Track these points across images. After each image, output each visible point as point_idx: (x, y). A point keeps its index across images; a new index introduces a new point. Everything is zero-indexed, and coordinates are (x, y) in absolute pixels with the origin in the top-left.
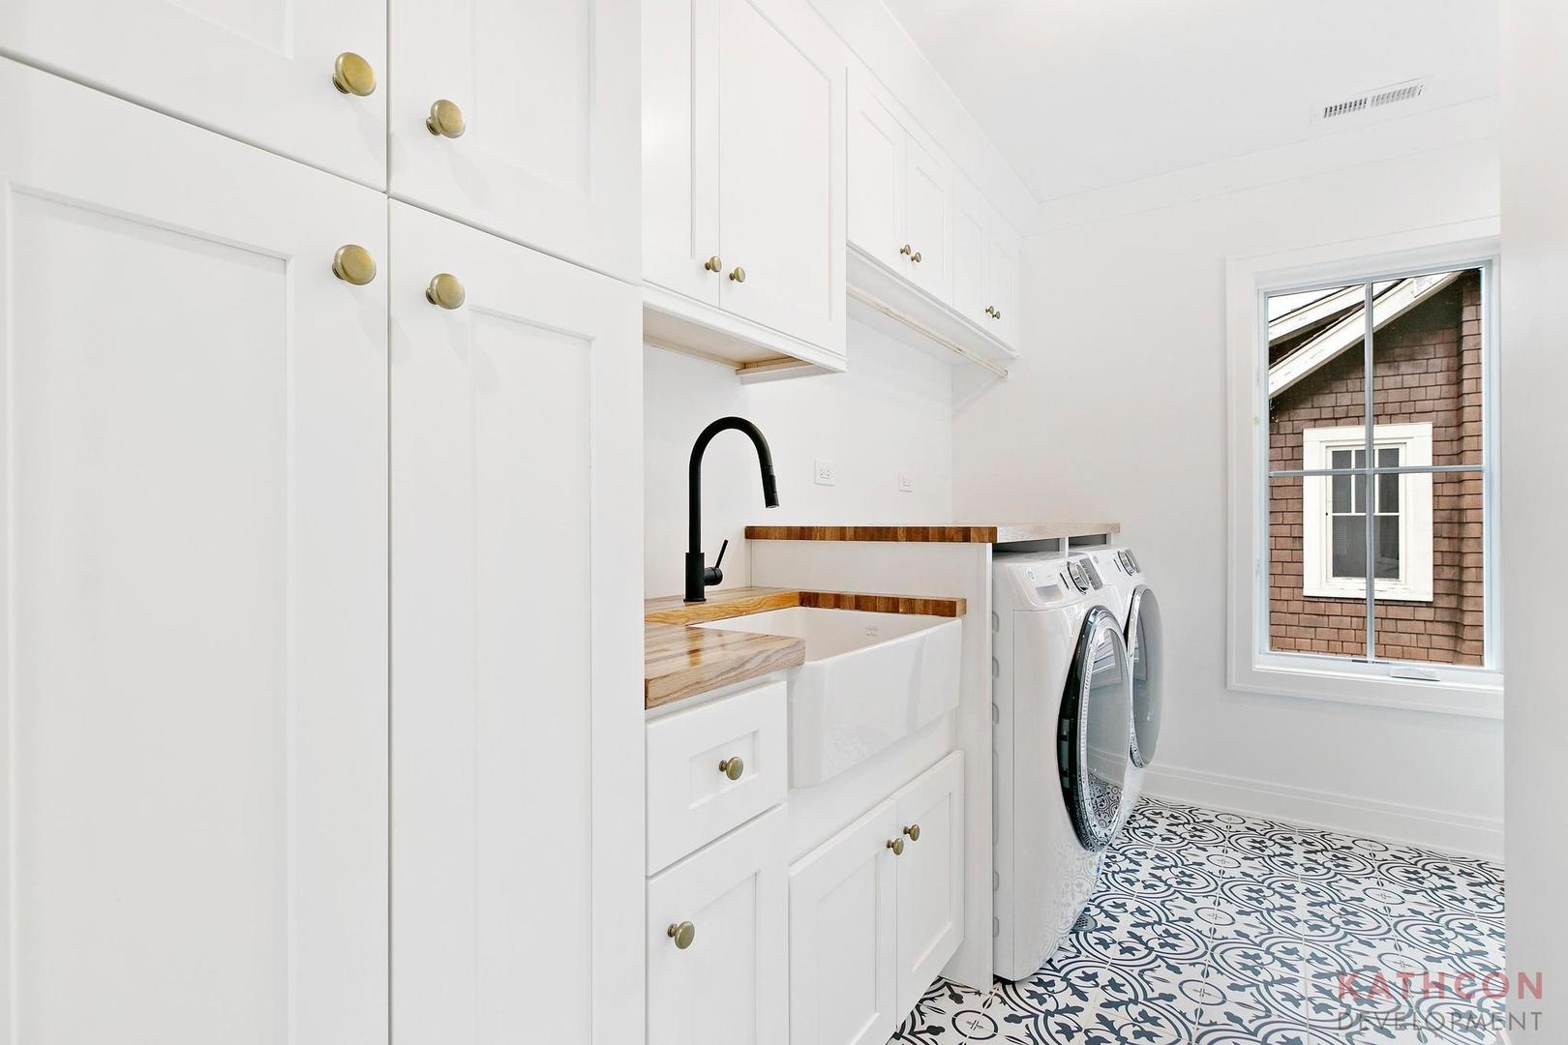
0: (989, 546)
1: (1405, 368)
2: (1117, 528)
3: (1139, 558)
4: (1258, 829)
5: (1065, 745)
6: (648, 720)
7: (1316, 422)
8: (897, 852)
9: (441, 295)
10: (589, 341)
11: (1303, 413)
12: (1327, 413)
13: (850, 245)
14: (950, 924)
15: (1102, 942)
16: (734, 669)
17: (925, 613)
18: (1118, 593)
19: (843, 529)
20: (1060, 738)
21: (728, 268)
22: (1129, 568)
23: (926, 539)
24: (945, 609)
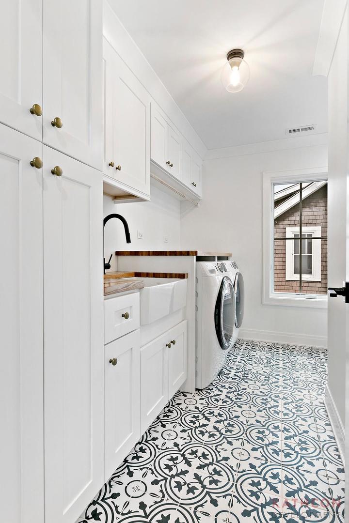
0: (195, 257)
1: (314, 209)
2: (231, 255)
3: (237, 263)
4: (270, 345)
5: (217, 316)
6: (104, 300)
7: (289, 225)
8: (169, 347)
9: (56, 172)
10: (89, 187)
11: (286, 222)
12: (293, 222)
13: (151, 160)
14: (183, 373)
15: (226, 377)
16: (126, 287)
17: (176, 277)
18: (232, 274)
19: (149, 252)
20: (215, 315)
21: (116, 166)
22: (235, 267)
23: (176, 255)
24: (182, 276)
